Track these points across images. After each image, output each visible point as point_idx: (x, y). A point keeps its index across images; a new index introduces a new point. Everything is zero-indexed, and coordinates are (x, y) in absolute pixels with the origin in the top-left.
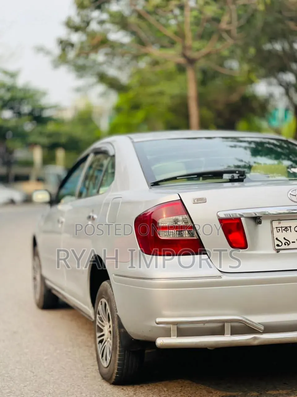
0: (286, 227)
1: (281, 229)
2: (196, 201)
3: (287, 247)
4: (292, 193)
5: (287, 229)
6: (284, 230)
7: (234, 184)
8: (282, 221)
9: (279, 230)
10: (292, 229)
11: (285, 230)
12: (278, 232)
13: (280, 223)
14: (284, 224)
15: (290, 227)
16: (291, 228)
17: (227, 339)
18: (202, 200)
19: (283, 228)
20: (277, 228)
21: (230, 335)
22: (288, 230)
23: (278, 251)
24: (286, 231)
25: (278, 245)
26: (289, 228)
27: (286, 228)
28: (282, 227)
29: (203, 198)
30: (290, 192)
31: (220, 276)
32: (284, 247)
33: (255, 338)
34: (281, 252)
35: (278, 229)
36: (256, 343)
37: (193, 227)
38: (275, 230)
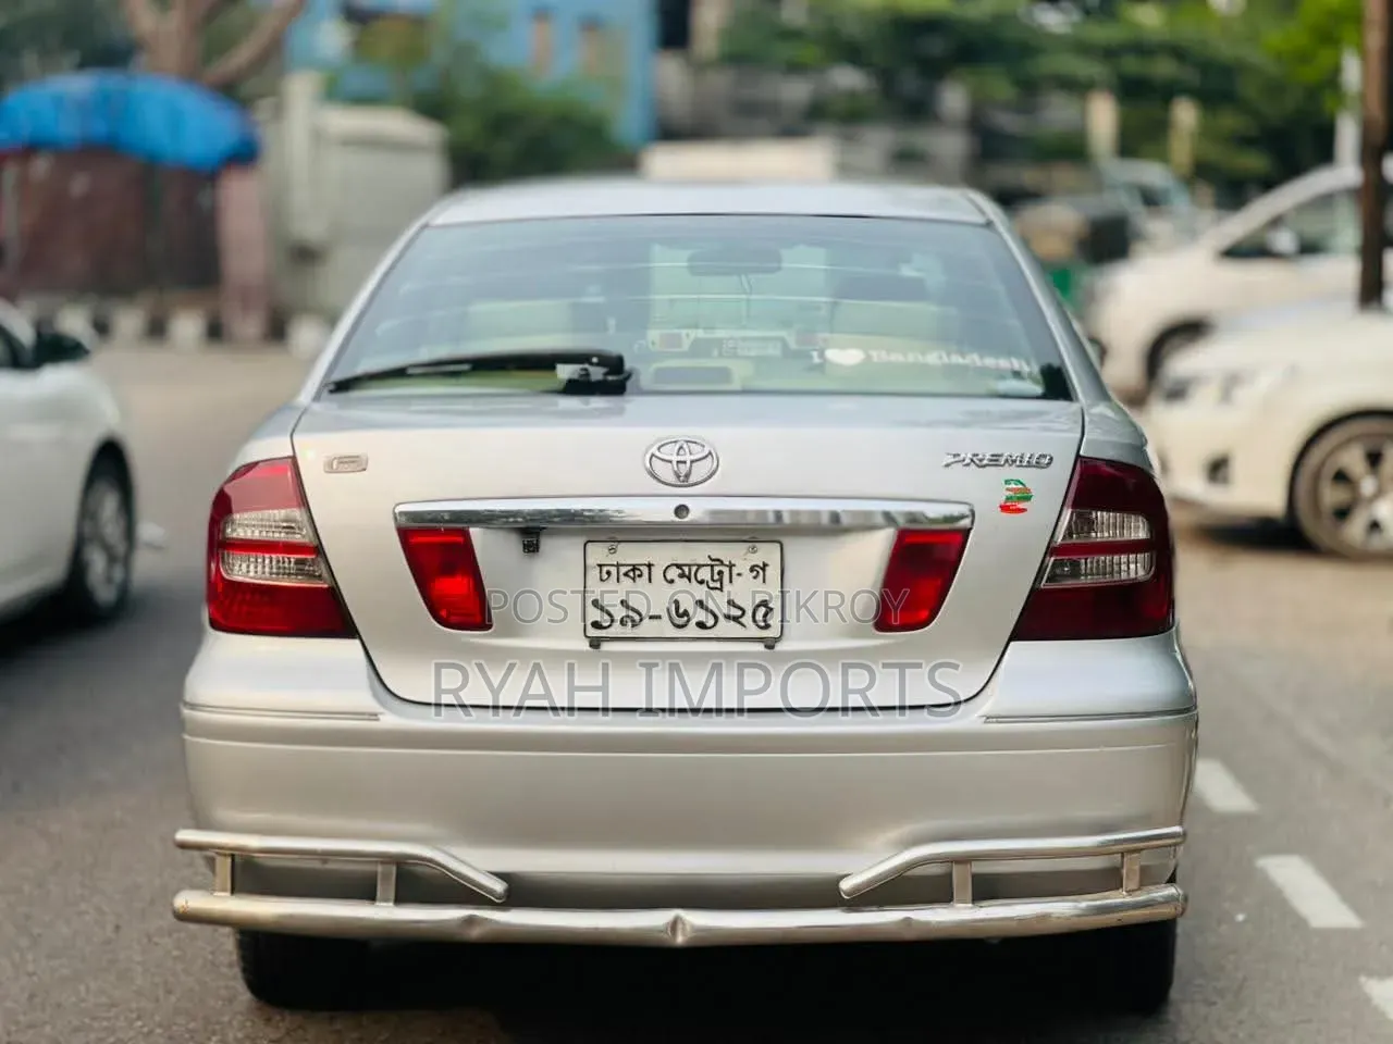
0: (634, 566)
1: (613, 570)
2: (335, 467)
3: (628, 631)
4: (657, 454)
5: (637, 573)
6: (626, 574)
7: (587, 404)
8: (623, 544)
9: (609, 573)
10: (657, 573)
11: (631, 574)
12: (601, 580)
13: (613, 551)
14: (630, 554)
15: (649, 566)
16: (653, 568)
17: (384, 912)
18: (353, 463)
19: (623, 570)
20: (600, 566)
21: (391, 904)
22: (640, 576)
23: (595, 643)
24: (634, 579)
25: (596, 625)
26: (645, 570)
27: (635, 568)
28: (618, 566)
29: (357, 457)
30: (654, 450)
31: (376, 715)
32: (616, 630)
33: (470, 921)
34: (606, 647)
35: (605, 569)
36: (475, 933)
37: (318, 550)
38: (594, 574)
